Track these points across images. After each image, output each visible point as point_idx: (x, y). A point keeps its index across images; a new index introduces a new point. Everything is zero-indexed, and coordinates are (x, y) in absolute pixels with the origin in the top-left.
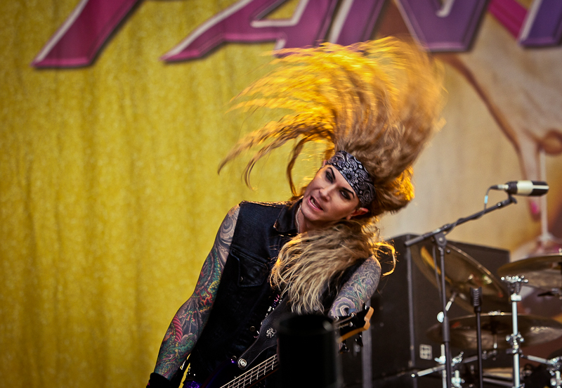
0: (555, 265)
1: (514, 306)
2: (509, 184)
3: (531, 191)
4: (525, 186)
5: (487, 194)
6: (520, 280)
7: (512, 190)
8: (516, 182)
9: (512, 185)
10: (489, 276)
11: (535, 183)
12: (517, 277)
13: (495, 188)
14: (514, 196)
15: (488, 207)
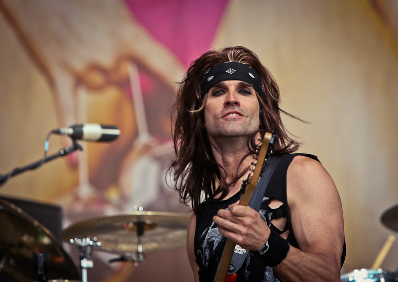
0: (131, 225)
1: (85, 273)
2: (74, 127)
3: (98, 136)
4: (92, 130)
5: (47, 139)
6: (91, 243)
7: (77, 135)
8: (82, 126)
9: (77, 129)
10: (49, 237)
11: (104, 127)
12: (88, 239)
13: (58, 132)
14: (80, 143)
15: (50, 154)
